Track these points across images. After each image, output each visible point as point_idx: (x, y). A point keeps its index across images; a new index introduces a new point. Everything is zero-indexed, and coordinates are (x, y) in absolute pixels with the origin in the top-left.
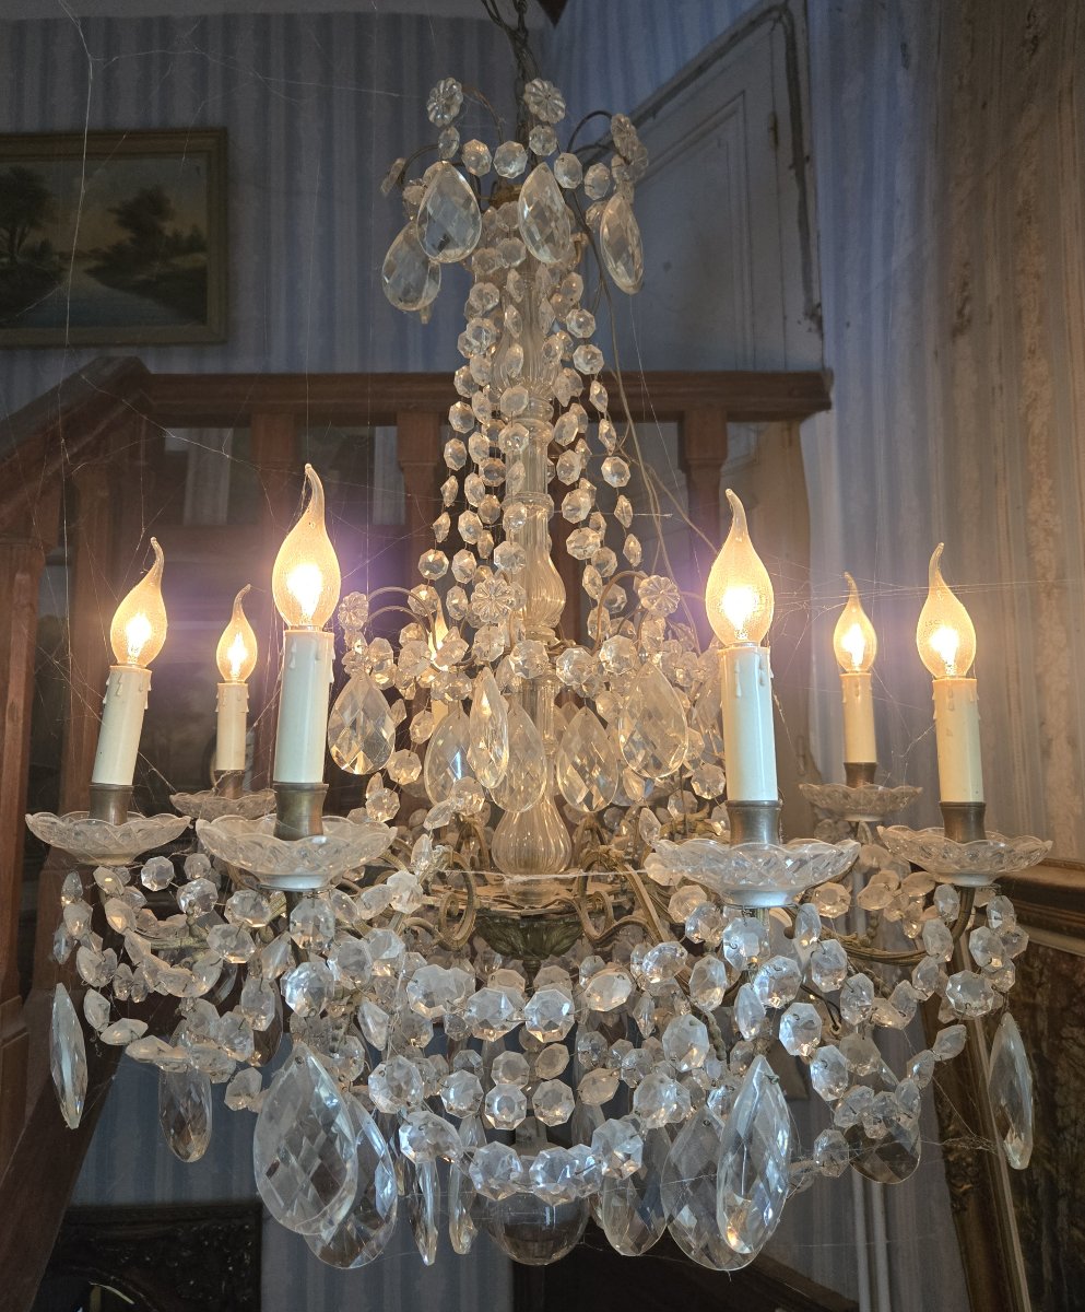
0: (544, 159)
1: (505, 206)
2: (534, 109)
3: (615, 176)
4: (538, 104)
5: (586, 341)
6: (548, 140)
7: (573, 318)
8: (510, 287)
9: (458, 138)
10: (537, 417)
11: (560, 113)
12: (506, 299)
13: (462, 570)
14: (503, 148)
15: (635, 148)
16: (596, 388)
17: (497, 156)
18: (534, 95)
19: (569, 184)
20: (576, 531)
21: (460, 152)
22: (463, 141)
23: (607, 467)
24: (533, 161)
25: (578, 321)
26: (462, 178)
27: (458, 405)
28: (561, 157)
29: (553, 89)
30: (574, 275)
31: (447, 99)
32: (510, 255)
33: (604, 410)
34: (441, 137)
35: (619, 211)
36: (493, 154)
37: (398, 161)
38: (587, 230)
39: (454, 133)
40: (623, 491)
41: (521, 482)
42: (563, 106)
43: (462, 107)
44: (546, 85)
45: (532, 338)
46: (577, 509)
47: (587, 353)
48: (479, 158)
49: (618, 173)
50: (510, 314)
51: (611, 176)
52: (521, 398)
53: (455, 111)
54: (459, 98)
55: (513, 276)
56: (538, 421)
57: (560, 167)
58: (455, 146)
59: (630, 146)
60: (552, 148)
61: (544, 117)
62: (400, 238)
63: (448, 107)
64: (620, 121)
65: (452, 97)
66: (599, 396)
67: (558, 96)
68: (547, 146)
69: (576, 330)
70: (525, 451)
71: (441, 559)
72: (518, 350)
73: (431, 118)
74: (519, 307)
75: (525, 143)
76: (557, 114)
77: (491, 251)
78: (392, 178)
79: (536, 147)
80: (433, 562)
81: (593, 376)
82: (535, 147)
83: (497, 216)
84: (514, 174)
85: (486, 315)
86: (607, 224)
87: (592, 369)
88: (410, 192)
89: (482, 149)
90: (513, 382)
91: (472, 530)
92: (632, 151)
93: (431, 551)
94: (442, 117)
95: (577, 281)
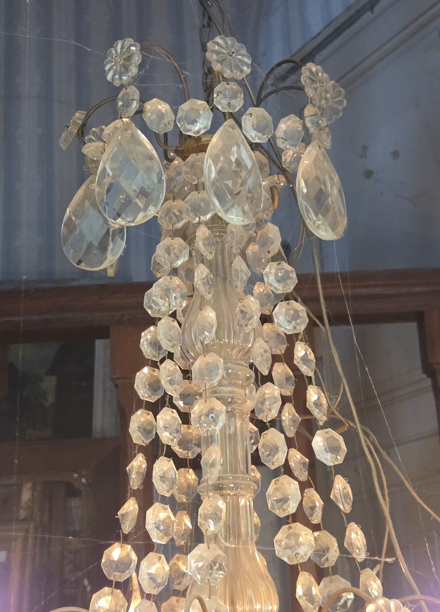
0: (231, 115)
1: (192, 157)
2: (217, 67)
3: (309, 125)
4: (221, 62)
5: (287, 298)
6: (234, 96)
7: (271, 272)
8: (200, 244)
9: (137, 96)
10: (234, 385)
11: (245, 68)
12: (195, 257)
13: (152, 578)
14: (185, 106)
15: (328, 96)
16: (301, 350)
17: (180, 114)
18: (218, 53)
19: (259, 138)
20: (285, 527)
21: (140, 112)
22: (143, 100)
23: (318, 442)
24: (219, 118)
25: (276, 275)
26: (143, 137)
27: (146, 370)
28: (248, 112)
29: (237, 44)
30: (270, 225)
31: (125, 59)
32: (197, 210)
33: (311, 374)
34: (120, 96)
35: (316, 162)
36: (175, 112)
37: (77, 115)
38: (283, 171)
39: (134, 92)
40: (338, 469)
41: (219, 468)
42: (249, 62)
43: (141, 67)
44: (229, 42)
45: (226, 296)
46: (284, 500)
47: (288, 310)
48: (161, 116)
49: (312, 123)
50: (201, 272)
51: (305, 126)
52: (217, 367)
53: (134, 70)
54: (137, 59)
55: (202, 233)
56: (237, 390)
57: (247, 122)
58: (135, 105)
59: (323, 94)
60: (238, 104)
61: (227, 74)
62: (80, 193)
63: (126, 68)
64: (311, 72)
65: (129, 58)
66: (305, 359)
67: (244, 51)
68: (233, 102)
69: (276, 285)
70: (223, 430)
71: (128, 555)
72: (210, 314)
73: (109, 77)
74: (210, 265)
75: (209, 100)
76: (242, 71)
77: (179, 203)
78: (71, 133)
79: (221, 103)
80: (120, 559)
81: (297, 335)
82: (219, 103)
83: (184, 169)
84: (198, 132)
85: (174, 272)
86: (303, 177)
87: (295, 328)
88: (89, 149)
89: (164, 107)
90: (206, 349)
91: (162, 528)
92: (326, 99)
93: (116, 544)
94: (120, 79)
95: (273, 232)
